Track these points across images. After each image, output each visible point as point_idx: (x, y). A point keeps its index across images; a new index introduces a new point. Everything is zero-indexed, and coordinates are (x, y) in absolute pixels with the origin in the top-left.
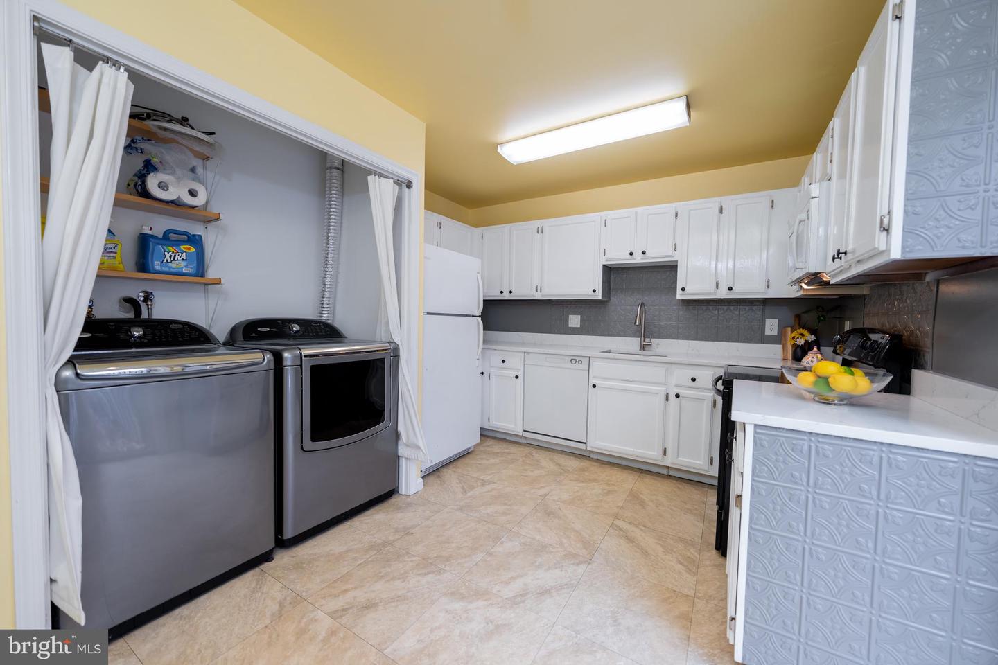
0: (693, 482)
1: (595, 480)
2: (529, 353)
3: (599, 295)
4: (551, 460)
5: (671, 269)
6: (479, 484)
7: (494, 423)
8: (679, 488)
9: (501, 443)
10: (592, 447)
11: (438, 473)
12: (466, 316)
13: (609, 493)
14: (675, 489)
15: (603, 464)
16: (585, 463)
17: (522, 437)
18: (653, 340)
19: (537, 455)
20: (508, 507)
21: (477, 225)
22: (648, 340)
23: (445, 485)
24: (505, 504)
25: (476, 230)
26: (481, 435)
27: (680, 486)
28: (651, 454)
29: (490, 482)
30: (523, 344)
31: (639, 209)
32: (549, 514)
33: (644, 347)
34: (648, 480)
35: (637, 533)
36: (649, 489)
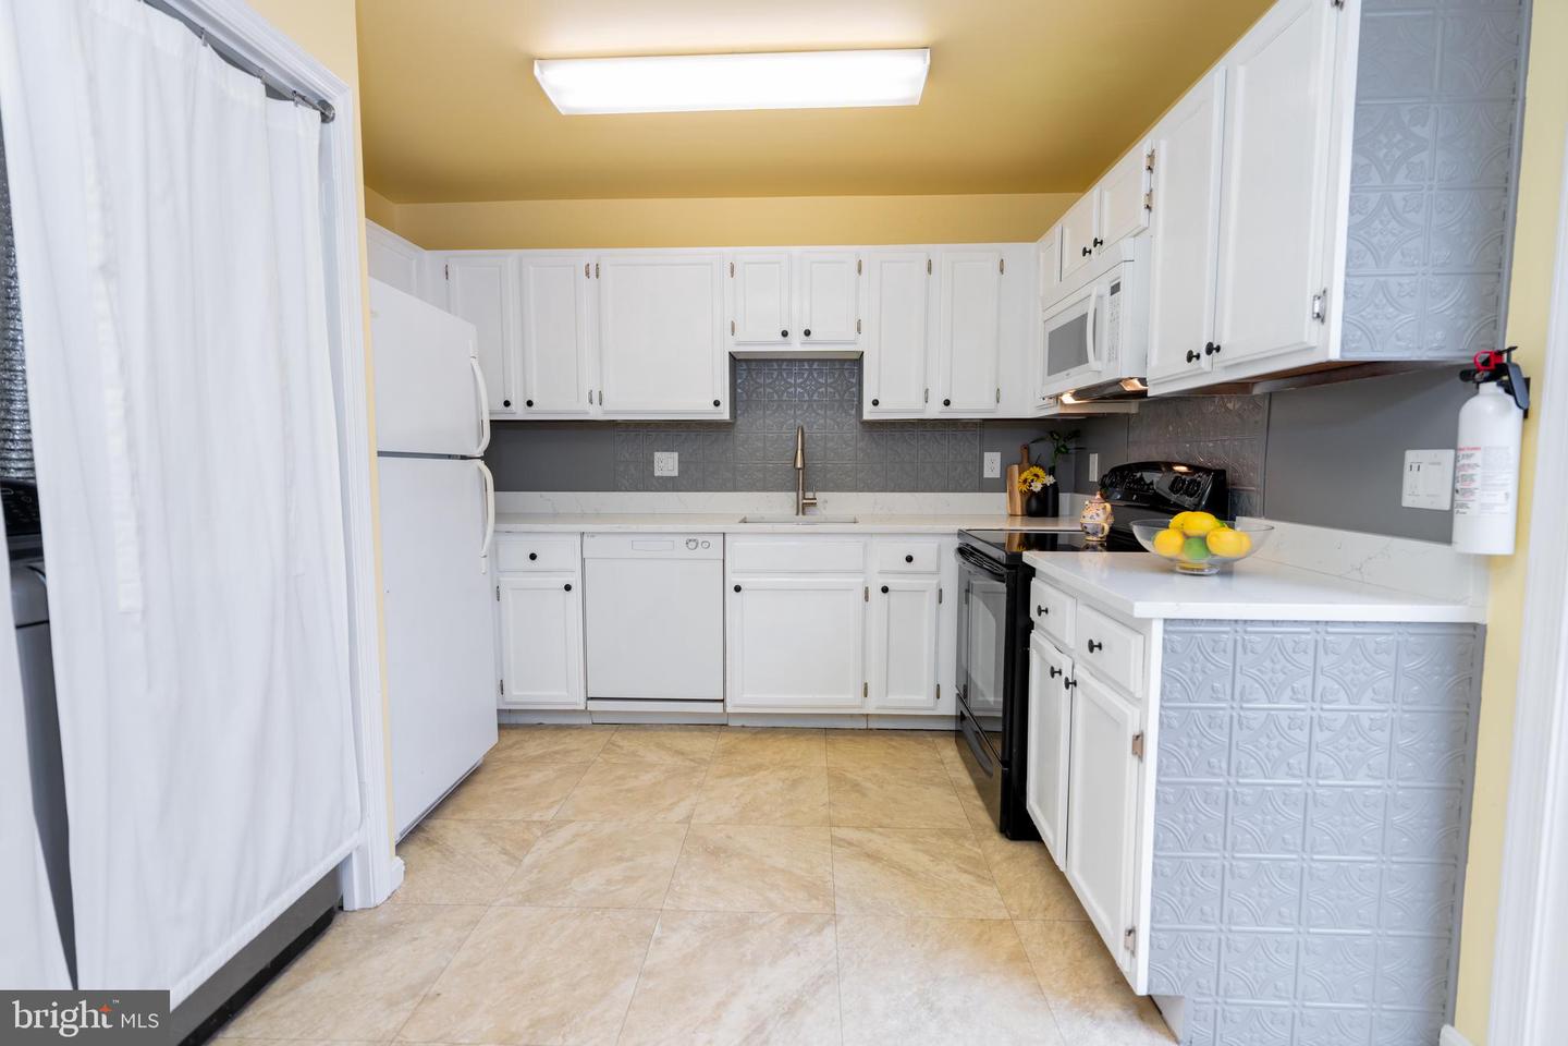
0: (909, 733)
1: (759, 767)
2: (593, 534)
3: (724, 414)
4: (660, 746)
5: (850, 367)
6: (539, 834)
7: (515, 693)
8: (894, 747)
9: (537, 734)
10: (736, 706)
11: (422, 835)
12: (450, 457)
13: (795, 783)
14: (890, 751)
15: (756, 733)
16: (725, 740)
17: (586, 712)
18: (818, 495)
19: (627, 743)
20: (630, 864)
21: (428, 240)
22: (809, 495)
23: (459, 857)
24: (620, 859)
25: (428, 255)
26: (501, 727)
27: (893, 743)
28: (841, 698)
29: (561, 824)
30: (583, 517)
31: (796, 250)
32: (716, 852)
33: (804, 508)
34: (843, 744)
35: (876, 842)
36: (861, 759)
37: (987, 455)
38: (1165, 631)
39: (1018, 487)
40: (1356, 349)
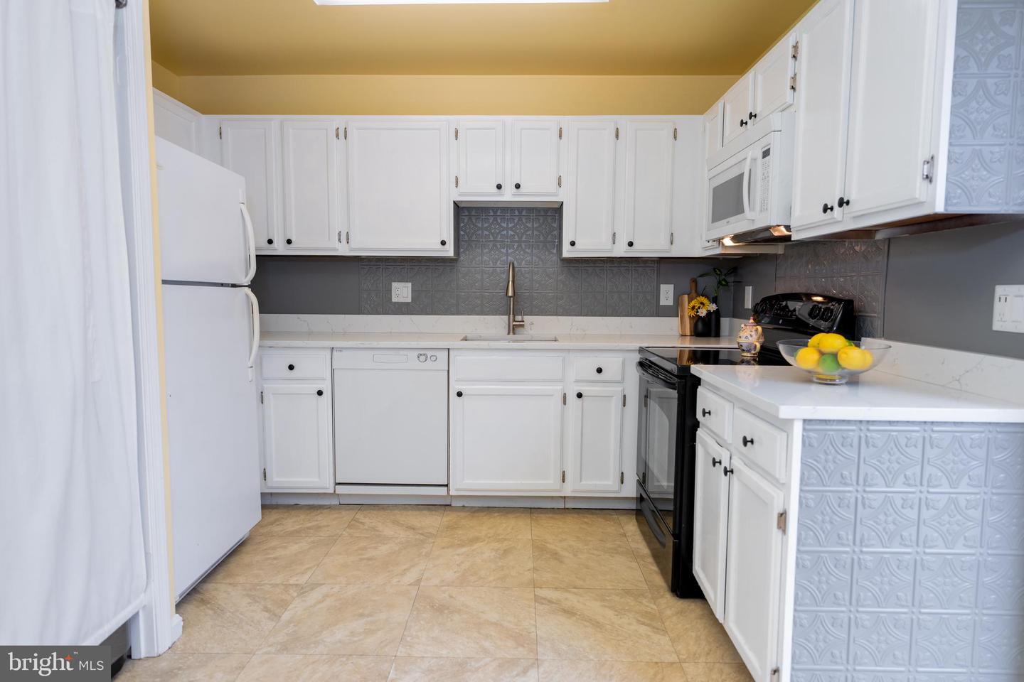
0: (597, 511)
1: (476, 540)
2: (341, 349)
3: (449, 251)
4: (396, 523)
5: (552, 214)
6: (295, 594)
7: (276, 479)
8: (586, 523)
9: (293, 513)
10: (457, 490)
11: (198, 596)
12: (222, 285)
13: (506, 552)
14: (583, 526)
15: (474, 512)
16: (448, 518)
17: (334, 494)
18: (526, 318)
19: (368, 519)
20: (370, 619)
21: (205, 107)
22: (519, 318)
23: (228, 614)
24: (361, 615)
25: (205, 118)
26: (264, 507)
27: (585, 520)
28: (543, 483)
29: (314, 586)
30: (333, 335)
31: (509, 119)
32: (441, 609)
33: (514, 329)
34: (545, 521)
35: (571, 600)
36: (560, 534)
37: (663, 288)
38: (804, 429)
39: (688, 313)
40: (956, 204)
